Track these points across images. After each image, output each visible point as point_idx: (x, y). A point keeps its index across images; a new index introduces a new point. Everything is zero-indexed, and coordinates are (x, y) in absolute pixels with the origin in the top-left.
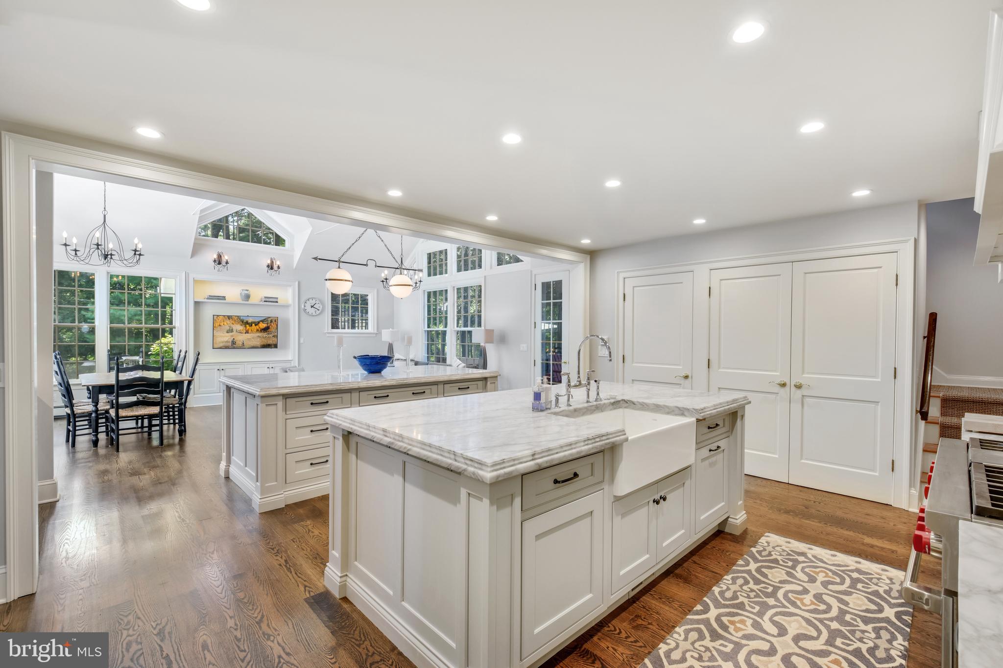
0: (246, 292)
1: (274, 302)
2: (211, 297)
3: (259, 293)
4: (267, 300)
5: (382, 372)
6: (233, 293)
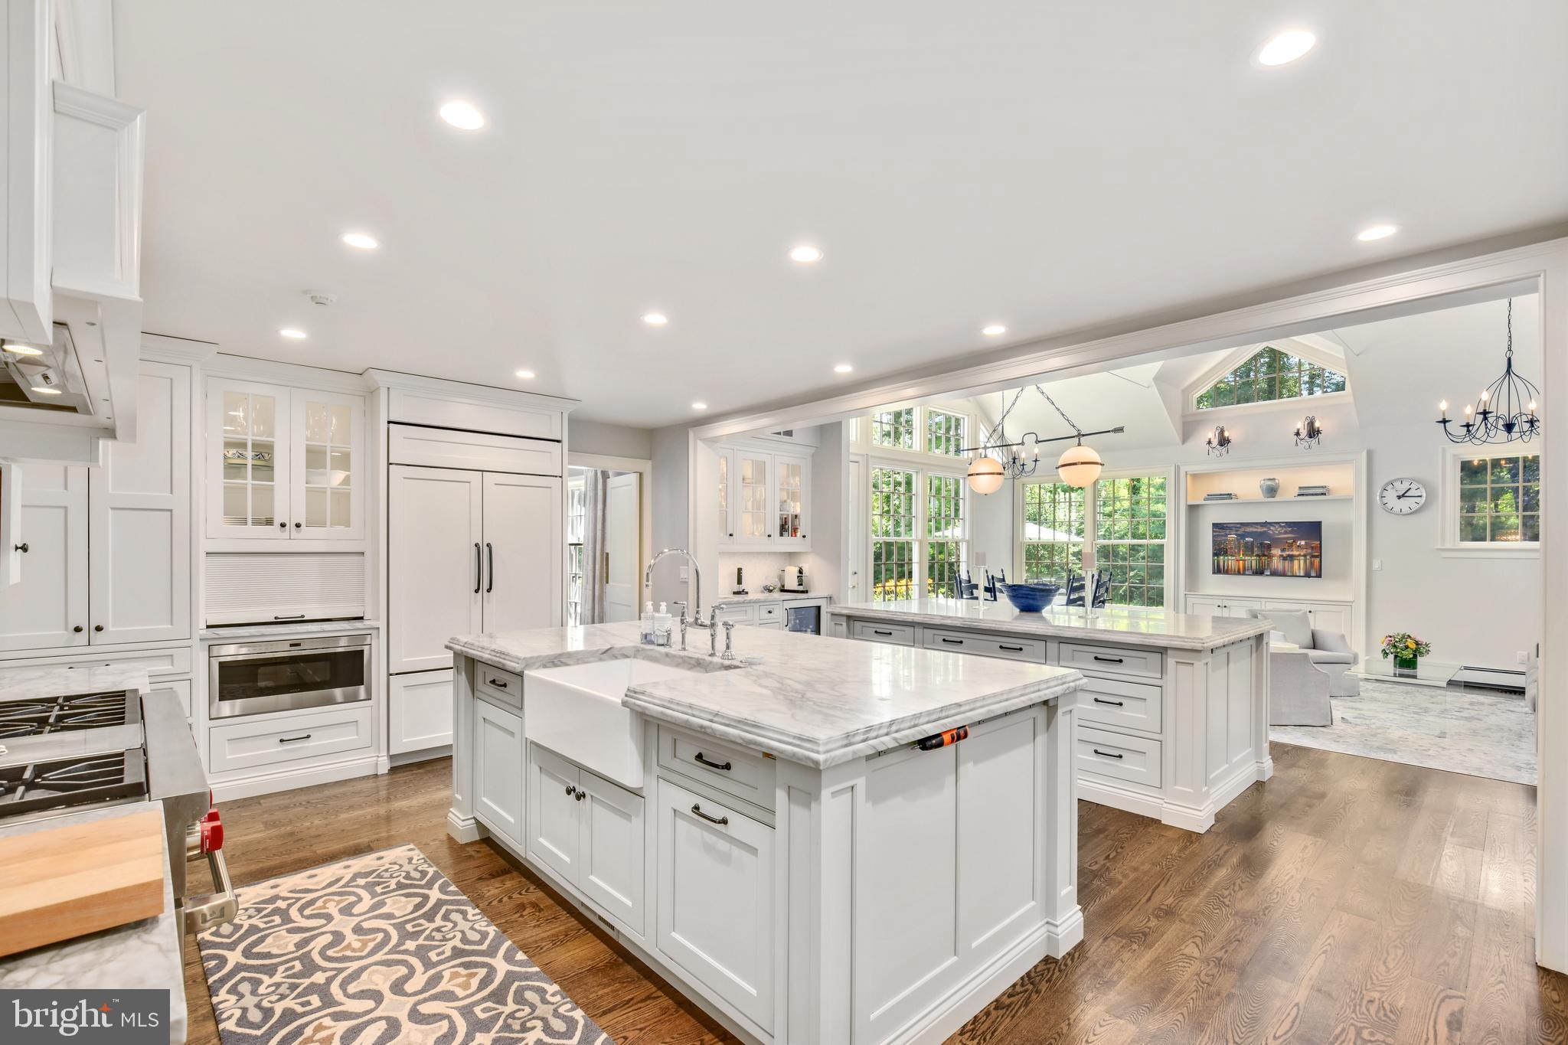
0: (1269, 483)
1: (1316, 495)
2: (1210, 497)
3: (1291, 481)
4: (1303, 492)
5: (1043, 611)
6: (1247, 486)
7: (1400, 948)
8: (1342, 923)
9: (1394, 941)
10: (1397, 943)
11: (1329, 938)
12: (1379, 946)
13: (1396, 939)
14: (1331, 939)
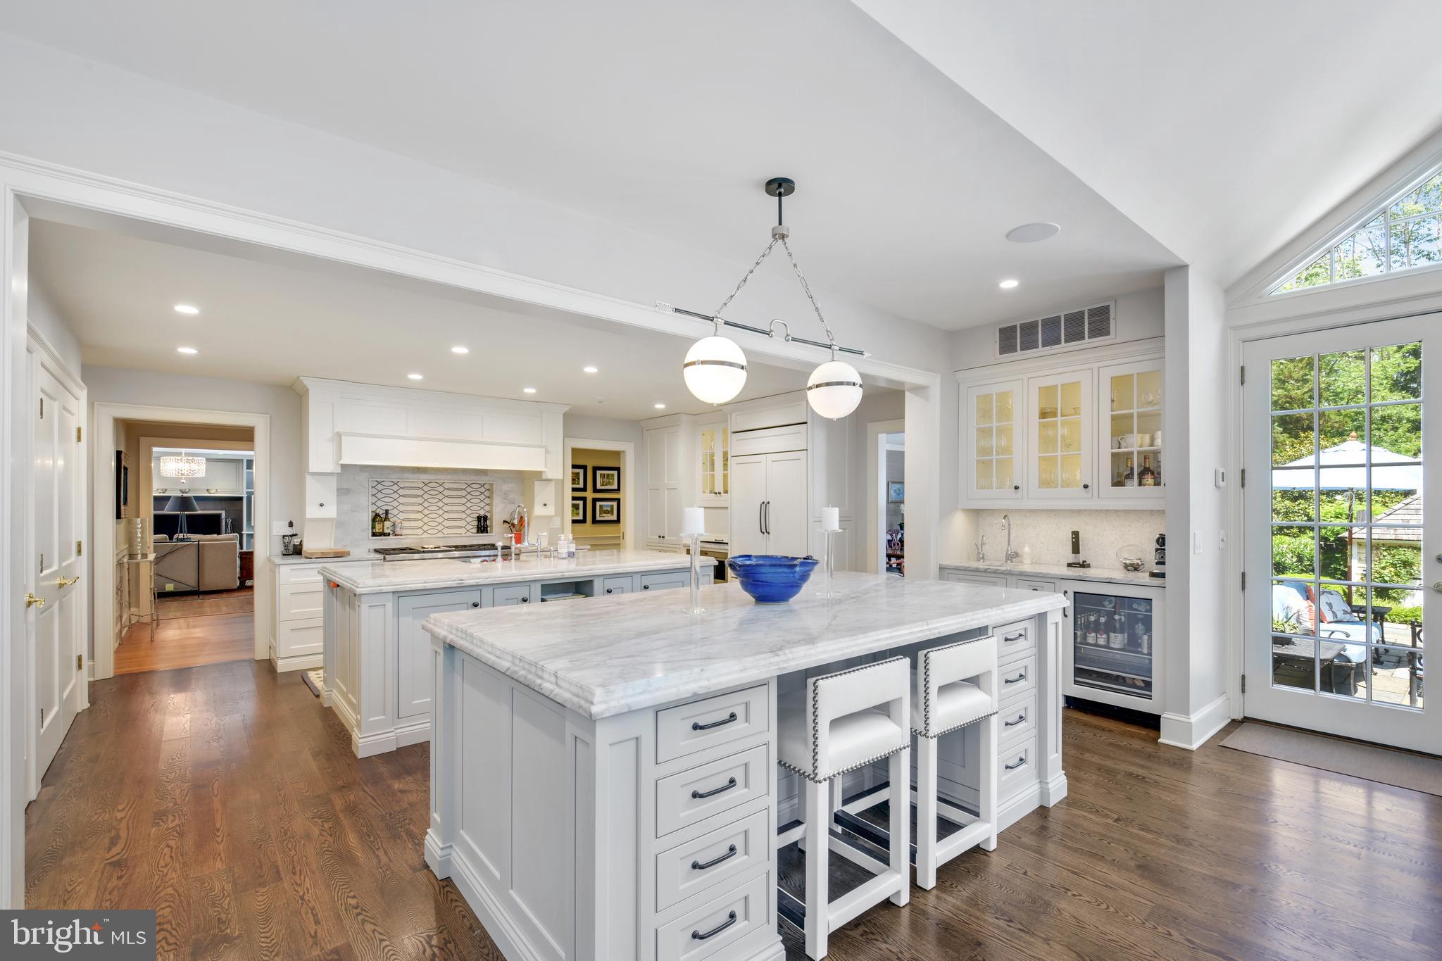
7: (162, 867)
8: (219, 858)
9: (169, 870)
10: (165, 870)
11: (222, 841)
12: (180, 858)
13: (168, 872)
14: (220, 841)
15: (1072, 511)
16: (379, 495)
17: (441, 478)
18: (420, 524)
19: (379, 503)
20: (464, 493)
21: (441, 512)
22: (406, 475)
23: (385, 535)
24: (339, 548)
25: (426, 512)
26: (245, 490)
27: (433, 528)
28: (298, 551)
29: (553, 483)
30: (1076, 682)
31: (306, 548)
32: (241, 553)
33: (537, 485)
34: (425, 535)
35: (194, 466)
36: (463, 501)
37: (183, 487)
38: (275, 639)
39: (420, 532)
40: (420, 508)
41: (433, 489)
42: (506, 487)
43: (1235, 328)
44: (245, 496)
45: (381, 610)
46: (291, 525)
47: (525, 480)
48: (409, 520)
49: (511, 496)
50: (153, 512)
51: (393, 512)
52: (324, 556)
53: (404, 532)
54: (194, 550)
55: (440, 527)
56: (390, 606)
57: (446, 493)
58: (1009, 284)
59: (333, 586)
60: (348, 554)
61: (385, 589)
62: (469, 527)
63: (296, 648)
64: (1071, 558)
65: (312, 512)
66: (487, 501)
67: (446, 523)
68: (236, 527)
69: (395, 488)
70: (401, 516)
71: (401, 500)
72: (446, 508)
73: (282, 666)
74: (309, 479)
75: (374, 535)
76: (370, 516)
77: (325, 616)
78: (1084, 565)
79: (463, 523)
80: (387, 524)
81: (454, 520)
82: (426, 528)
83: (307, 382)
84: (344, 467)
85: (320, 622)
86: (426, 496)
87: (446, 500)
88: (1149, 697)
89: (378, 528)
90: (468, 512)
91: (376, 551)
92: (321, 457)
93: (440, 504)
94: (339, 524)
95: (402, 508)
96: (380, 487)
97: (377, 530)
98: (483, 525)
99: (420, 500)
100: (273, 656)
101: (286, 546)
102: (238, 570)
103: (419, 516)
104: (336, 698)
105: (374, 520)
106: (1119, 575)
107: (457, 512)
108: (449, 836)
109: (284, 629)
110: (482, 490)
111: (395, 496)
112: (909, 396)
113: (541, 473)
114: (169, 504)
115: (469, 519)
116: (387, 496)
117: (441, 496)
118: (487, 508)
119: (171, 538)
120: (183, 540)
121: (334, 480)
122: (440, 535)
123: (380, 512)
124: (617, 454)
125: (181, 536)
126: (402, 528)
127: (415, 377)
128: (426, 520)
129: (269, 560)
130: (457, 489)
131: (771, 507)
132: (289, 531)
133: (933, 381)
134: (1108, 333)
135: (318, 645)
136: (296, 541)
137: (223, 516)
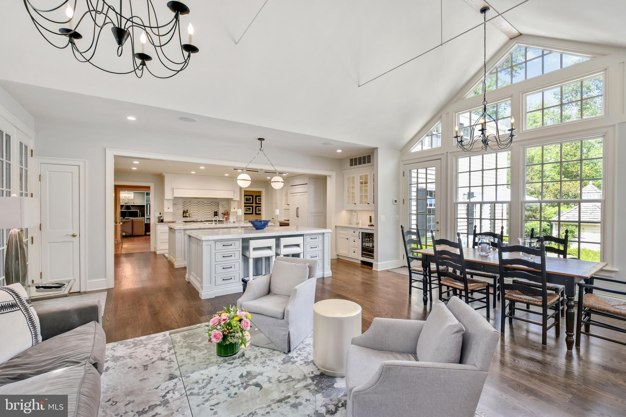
15: (363, 210)
16: (185, 205)
17: (203, 200)
18: (197, 214)
19: (185, 208)
20: (210, 205)
21: (203, 210)
22: (193, 199)
23: (187, 217)
24: (173, 220)
25: (199, 210)
26: (146, 203)
27: (201, 215)
28: (162, 221)
29: (237, 202)
30: (362, 256)
31: (165, 220)
32: (145, 224)
33: (232, 202)
34: (199, 217)
35: (130, 195)
36: (210, 207)
37: (126, 202)
38: (156, 245)
39: (197, 216)
40: (197, 209)
41: (201, 203)
42: (223, 203)
43: (402, 161)
44: (146, 205)
45: (181, 233)
46: (160, 214)
47: (228, 201)
48: (194, 213)
49: (225, 206)
50: (120, 210)
51: (189, 210)
52: (169, 222)
53: (192, 216)
54: (131, 223)
55: (203, 215)
56: (183, 232)
57: (205, 205)
58: (339, 151)
59: (171, 229)
60: (176, 222)
61: (181, 228)
62: (212, 215)
63: (162, 248)
64: (369, 224)
65: (166, 210)
66: (217, 207)
67: (205, 214)
68: (143, 215)
69: (190, 203)
70: (191, 211)
71: (191, 207)
72: (205, 209)
73: (158, 252)
74: (165, 201)
75: (183, 217)
76: (182, 211)
77: (169, 239)
78: (372, 225)
79: (210, 214)
80: (187, 214)
81: (207, 213)
82: (199, 215)
83: (164, 174)
84: (175, 197)
85: (168, 241)
86: (199, 206)
87: (205, 207)
88: (373, 259)
89: (185, 215)
90: (212, 210)
91: (184, 222)
92: (168, 195)
93: (203, 208)
94: (173, 214)
95: (191, 209)
96: (185, 203)
97: (184, 216)
98: (216, 214)
99: (197, 207)
100: (156, 250)
101: (159, 220)
102: (144, 229)
103: (197, 211)
104: (171, 258)
105: (183, 213)
106: (367, 227)
107: (208, 210)
108: (190, 274)
109: (158, 242)
110: (216, 204)
111: (190, 205)
112: (328, 178)
113: (232, 198)
114: (124, 207)
115: (212, 213)
116: (187, 205)
117: (203, 206)
118: (217, 209)
119: (124, 219)
120: (128, 219)
121: (172, 201)
122: (203, 217)
123: (185, 210)
124: (260, 192)
125: (127, 218)
126: (192, 215)
127: (193, 172)
128: (199, 213)
129: (154, 224)
130: (208, 203)
131: (299, 209)
132: (160, 216)
133: (333, 174)
134: (370, 162)
135: (167, 247)
136: (162, 218)
137: (139, 212)
